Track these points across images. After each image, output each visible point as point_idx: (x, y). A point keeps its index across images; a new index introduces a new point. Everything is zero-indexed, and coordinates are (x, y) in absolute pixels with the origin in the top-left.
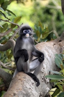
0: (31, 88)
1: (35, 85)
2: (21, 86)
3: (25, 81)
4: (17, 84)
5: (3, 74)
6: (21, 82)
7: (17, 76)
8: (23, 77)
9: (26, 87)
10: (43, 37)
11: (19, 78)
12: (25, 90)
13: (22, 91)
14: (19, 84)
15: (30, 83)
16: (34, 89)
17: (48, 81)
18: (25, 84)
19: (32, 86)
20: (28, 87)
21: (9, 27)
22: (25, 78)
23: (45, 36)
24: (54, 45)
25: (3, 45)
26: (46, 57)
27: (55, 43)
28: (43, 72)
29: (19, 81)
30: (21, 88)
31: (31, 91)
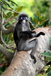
0: (29, 64)
1: (33, 62)
2: (21, 62)
3: (24, 58)
4: (17, 60)
5: (6, 53)
6: (20, 59)
7: (18, 54)
8: (22, 55)
9: (25, 64)
10: (40, 23)
11: (20, 56)
12: (24, 66)
13: (21, 66)
14: (19, 61)
15: (28, 61)
16: (32, 65)
17: (44, 59)
18: (24, 61)
19: (30, 63)
20: (27, 63)
21: (13, 15)
22: (24, 56)
23: (42, 23)
24: (49, 31)
25: (7, 29)
26: (42, 40)
27: (49, 29)
28: (39, 52)
29: (19, 58)
30: (21, 64)
31: (29, 66)
